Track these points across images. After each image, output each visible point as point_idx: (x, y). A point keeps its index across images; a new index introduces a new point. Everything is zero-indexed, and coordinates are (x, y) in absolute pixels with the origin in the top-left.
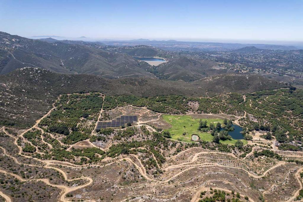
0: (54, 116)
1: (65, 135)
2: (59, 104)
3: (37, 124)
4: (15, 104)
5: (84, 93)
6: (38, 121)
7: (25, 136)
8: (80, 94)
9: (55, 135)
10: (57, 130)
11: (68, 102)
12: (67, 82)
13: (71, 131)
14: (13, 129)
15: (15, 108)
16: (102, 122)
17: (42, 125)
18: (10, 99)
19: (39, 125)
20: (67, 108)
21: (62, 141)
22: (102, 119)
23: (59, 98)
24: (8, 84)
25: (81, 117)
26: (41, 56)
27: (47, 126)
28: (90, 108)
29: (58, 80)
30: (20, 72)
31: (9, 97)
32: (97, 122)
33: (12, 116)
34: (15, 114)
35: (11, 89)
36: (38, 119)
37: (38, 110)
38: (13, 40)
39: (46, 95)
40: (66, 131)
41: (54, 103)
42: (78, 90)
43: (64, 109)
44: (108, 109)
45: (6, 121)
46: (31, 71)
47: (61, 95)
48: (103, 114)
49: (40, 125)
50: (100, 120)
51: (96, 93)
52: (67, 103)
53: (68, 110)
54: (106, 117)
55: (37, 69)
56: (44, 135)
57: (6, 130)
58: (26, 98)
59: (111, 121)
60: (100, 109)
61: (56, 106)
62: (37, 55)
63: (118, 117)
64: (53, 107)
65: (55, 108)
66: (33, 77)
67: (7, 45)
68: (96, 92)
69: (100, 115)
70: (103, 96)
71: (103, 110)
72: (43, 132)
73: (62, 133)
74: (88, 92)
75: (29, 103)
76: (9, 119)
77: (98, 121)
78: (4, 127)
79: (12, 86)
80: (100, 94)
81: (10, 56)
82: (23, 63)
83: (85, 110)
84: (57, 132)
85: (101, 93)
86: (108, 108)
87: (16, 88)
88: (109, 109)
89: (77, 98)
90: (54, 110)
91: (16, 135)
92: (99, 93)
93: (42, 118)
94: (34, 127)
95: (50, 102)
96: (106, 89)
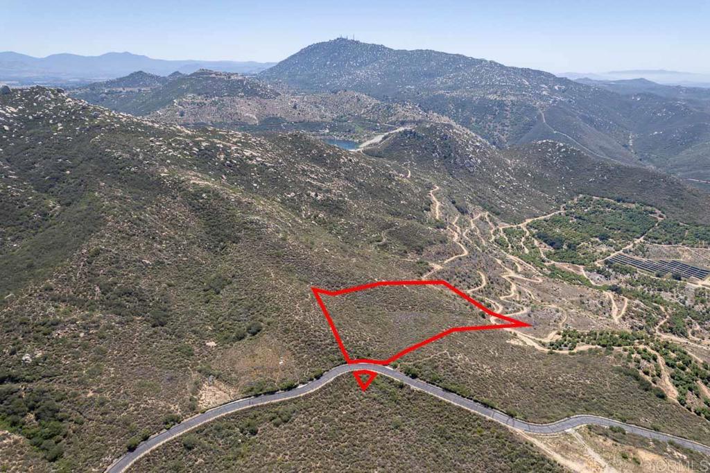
0: (554, 221)
1: (554, 248)
2: (572, 208)
3: (525, 223)
4: (511, 190)
5: (624, 202)
6: (529, 221)
7: (505, 231)
8: (616, 202)
9: (541, 243)
10: (546, 239)
11: (589, 209)
12: (602, 176)
13: (565, 247)
14: (496, 218)
15: (508, 195)
16: (626, 255)
17: (531, 227)
18: (508, 182)
19: (527, 225)
20: (580, 218)
21: (545, 253)
22: (630, 251)
23: (576, 199)
24: (514, 160)
25: (596, 237)
26: (591, 121)
27: (537, 230)
28: (619, 229)
29: (588, 170)
30: (535, 147)
31: (508, 179)
32: (616, 253)
33: (501, 204)
34: (506, 202)
35: (514, 169)
36: (530, 218)
37: (536, 207)
38: (556, 88)
39: (558, 190)
40: (558, 244)
41: (565, 205)
42: (616, 195)
43: (576, 218)
44: (654, 240)
45: (492, 207)
46: (552, 147)
47: (581, 196)
48: (637, 246)
49: (529, 226)
50: (625, 252)
51: (649, 208)
52: (586, 210)
53: (580, 221)
54: (642, 250)
55: (561, 144)
56: (527, 238)
57: (489, 216)
58: (528, 186)
59: (644, 260)
60: (638, 235)
61: (565, 209)
62: (584, 119)
63: (665, 259)
64: (559, 210)
65: (562, 211)
66: (552, 157)
67: (541, 97)
68: (649, 205)
69: (632, 245)
70: (660, 216)
71: (644, 239)
72: (528, 234)
73: (551, 245)
74: (634, 203)
75: (529, 195)
76: (496, 206)
77: (621, 252)
78: (487, 213)
79: (517, 165)
80: (657, 211)
81: (539, 117)
82: (555, 132)
83: (610, 229)
84: (545, 242)
85: (660, 210)
86: (657, 239)
87: (521, 170)
88: (657, 242)
89: (607, 206)
90: (560, 214)
91: (496, 225)
92: (654, 209)
93: (535, 219)
94: (521, 225)
95: (559, 201)
96: (677, 205)
